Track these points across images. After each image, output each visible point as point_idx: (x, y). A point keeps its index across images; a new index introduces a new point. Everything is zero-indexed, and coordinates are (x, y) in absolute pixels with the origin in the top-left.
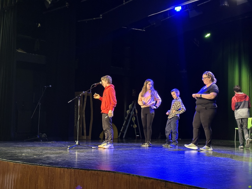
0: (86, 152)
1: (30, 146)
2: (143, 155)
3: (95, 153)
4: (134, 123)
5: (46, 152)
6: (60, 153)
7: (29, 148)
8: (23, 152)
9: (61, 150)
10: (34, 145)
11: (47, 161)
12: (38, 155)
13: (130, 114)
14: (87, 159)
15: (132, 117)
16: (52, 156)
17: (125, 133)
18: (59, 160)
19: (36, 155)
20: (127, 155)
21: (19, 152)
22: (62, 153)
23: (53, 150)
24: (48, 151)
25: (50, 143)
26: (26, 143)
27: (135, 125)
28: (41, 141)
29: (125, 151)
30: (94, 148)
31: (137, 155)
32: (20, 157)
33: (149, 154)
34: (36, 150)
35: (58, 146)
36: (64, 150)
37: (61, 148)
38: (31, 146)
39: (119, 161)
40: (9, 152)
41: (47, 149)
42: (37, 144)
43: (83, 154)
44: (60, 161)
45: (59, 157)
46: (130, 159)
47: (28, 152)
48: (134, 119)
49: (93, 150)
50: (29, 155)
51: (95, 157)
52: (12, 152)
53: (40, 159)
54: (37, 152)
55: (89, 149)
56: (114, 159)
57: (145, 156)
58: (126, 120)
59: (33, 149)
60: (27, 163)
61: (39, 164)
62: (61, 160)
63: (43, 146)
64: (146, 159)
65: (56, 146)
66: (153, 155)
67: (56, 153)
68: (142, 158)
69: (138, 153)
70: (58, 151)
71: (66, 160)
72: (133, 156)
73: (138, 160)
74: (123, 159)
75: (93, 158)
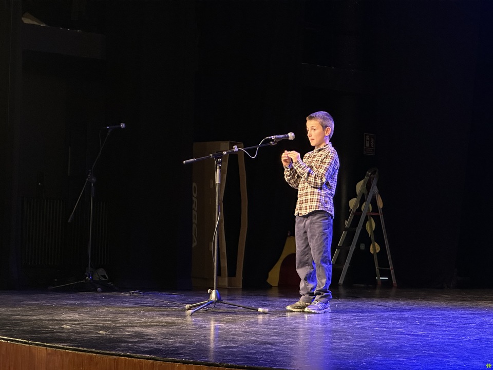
0: (242, 321)
1: (72, 304)
2: (420, 333)
3: (271, 327)
5: (127, 320)
6: (169, 323)
7: (75, 311)
8: (61, 320)
9: (168, 315)
10: (83, 301)
11: (143, 345)
12: (109, 328)
13: (359, 210)
14: (256, 341)
16: (149, 331)
17: (345, 268)
18: (175, 342)
19: (103, 328)
20: (370, 333)
21: (48, 320)
22: (174, 323)
23: (146, 316)
25: (126, 297)
26: (56, 296)
28: (99, 289)
29: (359, 320)
30: (264, 313)
31: (402, 333)
32: (59, 332)
33: (438, 332)
34: (96, 316)
35: (153, 306)
36: (177, 316)
37: (164, 311)
38: (75, 304)
39: (352, 349)
40: (21, 320)
41: (127, 314)
42: (88, 299)
43: (237, 326)
44: (178, 344)
45: (171, 335)
46: (384, 344)
47: (75, 321)
48: (371, 226)
49: (260, 317)
50: (82, 328)
51: (276, 336)
52: (30, 321)
53: (120, 340)
54: (102, 320)
55: (251, 313)
56: (334, 342)
57: (427, 336)
58: (346, 229)
59: (86, 313)
60: (89, 350)
61: (123, 351)
62: (180, 343)
63: (110, 304)
64: (433, 344)
65: (149, 306)
66: (450, 335)
67: (158, 324)
68: (418, 342)
69: (400, 328)
70: (160, 319)
71: (194, 343)
72: (388, 337)
73: (410, 346)
74: (363, 344)
75: (273, 339)
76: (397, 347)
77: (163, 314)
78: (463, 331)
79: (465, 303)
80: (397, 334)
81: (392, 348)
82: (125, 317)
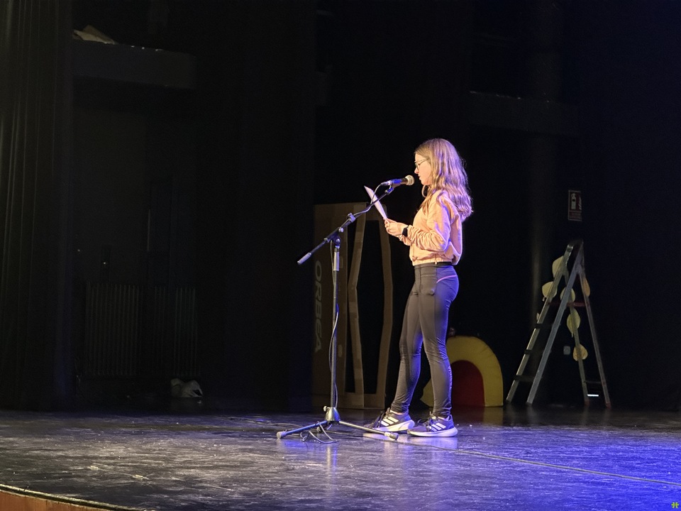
1: (126, 433)
4: (577, 340)
5: (188, 457)
6: (246, 462)
7: (123, 442)
8: (93, 458)
9: (251, 451)
11: (185, 497)
12: (153, 470)
13: (557, 300)
14: (353, 491)
15: (567, 313)
16: (208, 475)
17: (537, 380)
18: (233, 493)
19: (145, 470)
20: (530, 479)
21: (77, 458)
22: (251, 463)
23: (217, 452)
24: (197, 456)
26: (113, 421)
27: (582, 347)
31: (577, 480)
32: (78, 476)
34: (148, 451)
35: (240, 436)
36: (263, 452)
37: (249, 444)
38: (130, 433)
39: (488, 504)
40: (38, 457)
41: (194, 448)
43: (340, 468)
44: (235, 496)
45: (236, 481)
46: (541, 497)
47: (114, 458)
48: (574, 322)
50: (115, 469)
51: (388, 483)
52: (48, 458)
53: (158, 490)
54: (152, 458)
56: (467, 494)
58: (538, 326)
59: (137, 447)
60: (101, 504)
62: (241, 493)
64: (614, 497)
65: (233, 437)
67: (228, 464)
68: (594, 494)
70: (236, 457)
71: (261, 494)
72: (553, 486)
73: (577, 501)
74: (510, 497)
75: (379, 488)
76: (557, 502)
77: (246, 449)
80: (569, 482)
81: (550, 503)
82: (188, 453)
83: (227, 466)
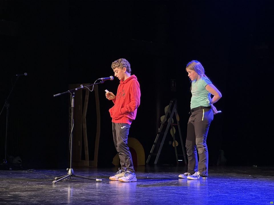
0: (84, 187)
3: (99, 190)
4: (174, 138)
5: (15, 187)
6: (39, 189)
9: (42, 184)
11: (13, 203)
13: (166, 123)
14: (84, 199)
15: (170, 128)
16: (23, 194)
17: (158, 155)
18: (34, 201)
20: (155, 193)
22: (42, 189)
23: (27, 185)
24: (19, 186)
25: (25, 173)
28: (10, 169)
29: (153, 185)
30: (99, 182)
31: (173, 193)
35: (37, 178)
37: (41, 181)
39: (138, 203)
41: (18, 183)
43: (79, 190)
46: (160, 200)
49: (97, 184)
51: (98, 196)
55: (90, 182)
57: (187, 194)
58: (159, 133)
62: (37, 201)
63: (12, 178)
64: (188, 199)
65: (34, 178)
66: (201, 193)
67: (32, 189)
68: (180, 198)
69: (174, 190)
70: (35, 186)
71: (45, 201)
72: (164, 195)
73: (173, 201)
74: (147, 200)
75: (95, 198)
76: (166, 201)
77: (39, 183)
78: (210, 191)
79: (220, 174)
80: (170, 194)
81: (163, 202)
82: (15, 185)
83: (32, 190)
